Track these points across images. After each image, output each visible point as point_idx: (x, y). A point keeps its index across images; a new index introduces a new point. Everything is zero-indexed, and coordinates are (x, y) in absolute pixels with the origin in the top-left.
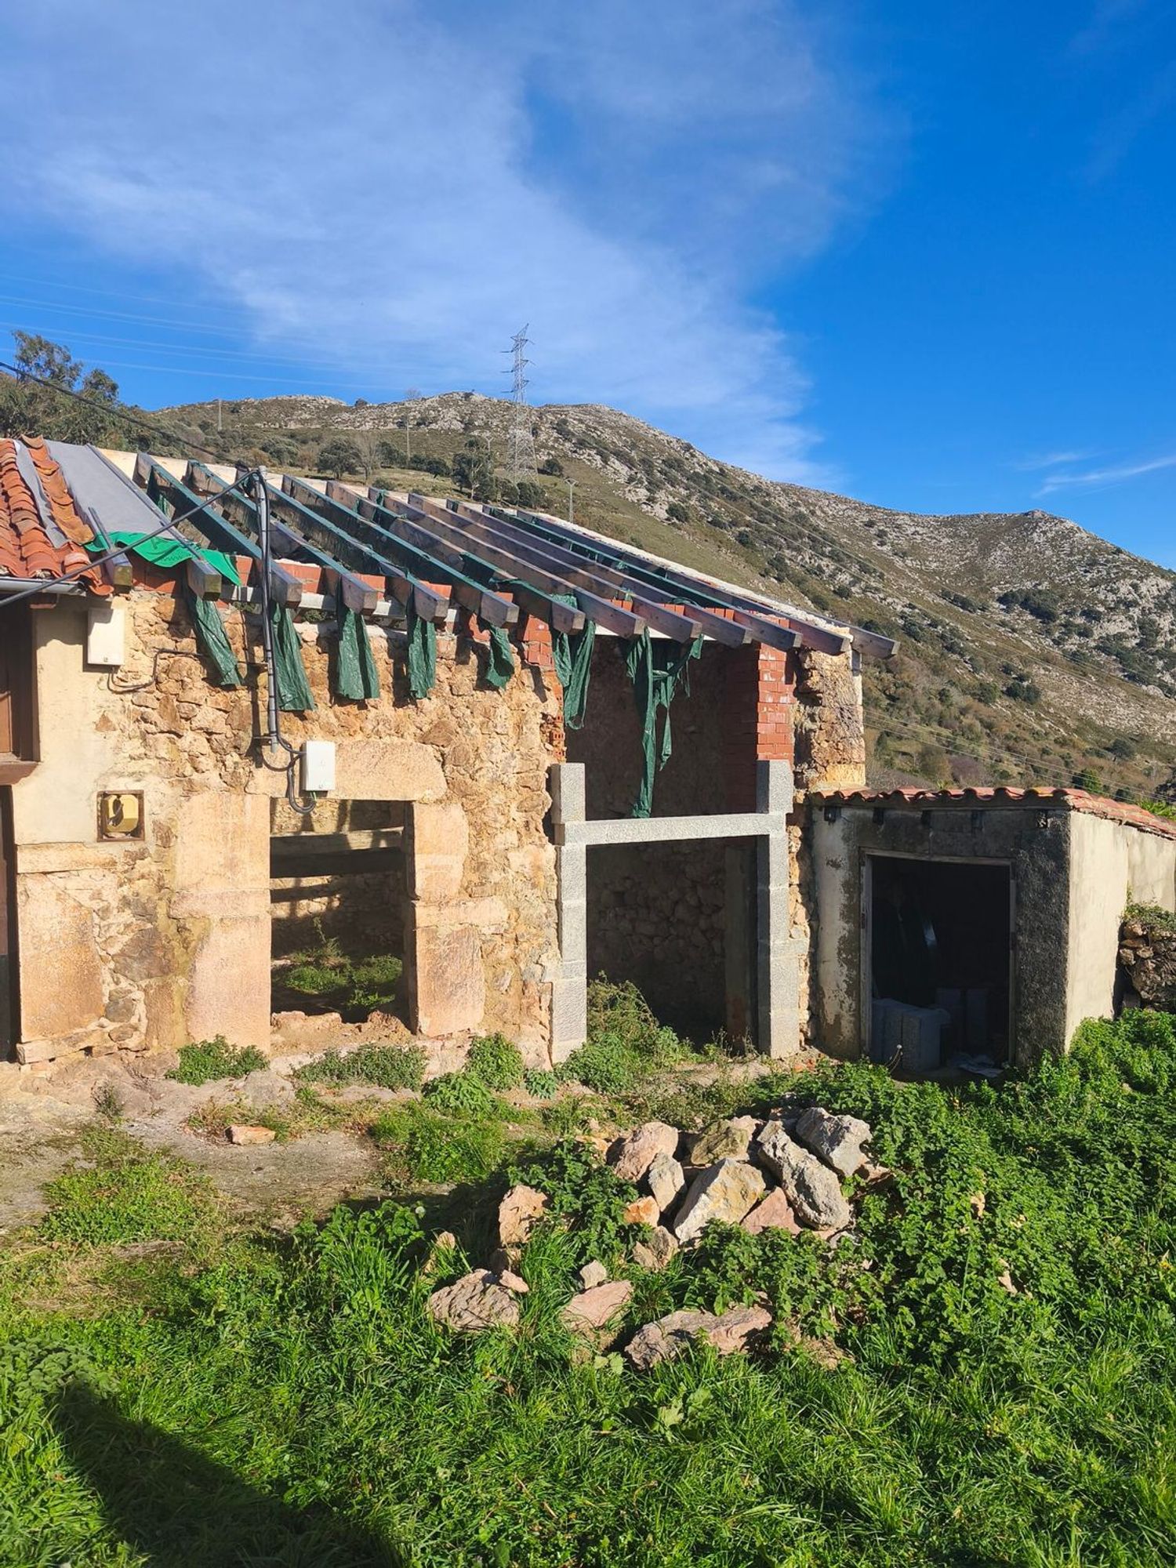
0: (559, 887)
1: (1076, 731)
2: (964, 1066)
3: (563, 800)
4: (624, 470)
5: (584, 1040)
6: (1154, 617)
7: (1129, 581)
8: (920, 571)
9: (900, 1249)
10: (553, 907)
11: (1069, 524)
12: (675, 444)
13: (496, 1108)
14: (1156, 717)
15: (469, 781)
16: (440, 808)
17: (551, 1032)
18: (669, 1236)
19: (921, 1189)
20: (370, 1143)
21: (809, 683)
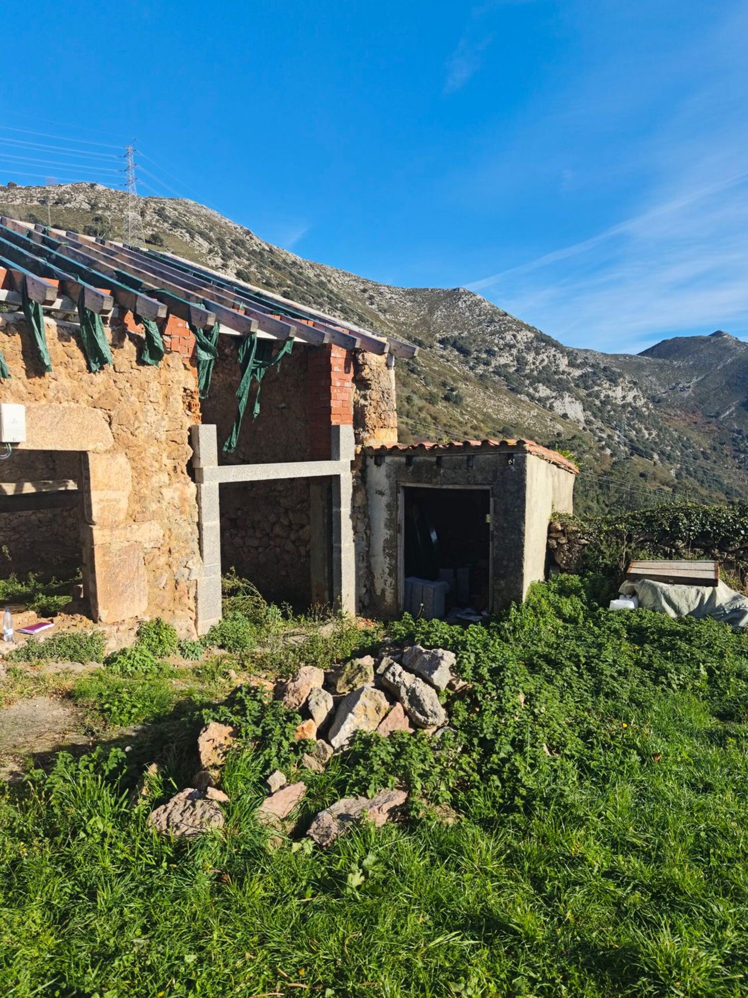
0: (199, 513)
1: (482, 421)
2: (459, 616)
3: (201, 451)
4: (206, 245)
5: (220, 618)
6: (524, 354)
7: (511, 333)
8: (395, 322)
9: (482, 736)
10: (196, 527)
11: (479, 297)
12: (239, 230)
13: (161, 669)
14: (525, 413)
15: (130, 436)
16: (109, 456)
17: (196, 614)
18: (327, 746)
19: (490, 694)
20: (70, 703)
21: (363, 374)
